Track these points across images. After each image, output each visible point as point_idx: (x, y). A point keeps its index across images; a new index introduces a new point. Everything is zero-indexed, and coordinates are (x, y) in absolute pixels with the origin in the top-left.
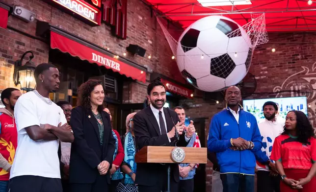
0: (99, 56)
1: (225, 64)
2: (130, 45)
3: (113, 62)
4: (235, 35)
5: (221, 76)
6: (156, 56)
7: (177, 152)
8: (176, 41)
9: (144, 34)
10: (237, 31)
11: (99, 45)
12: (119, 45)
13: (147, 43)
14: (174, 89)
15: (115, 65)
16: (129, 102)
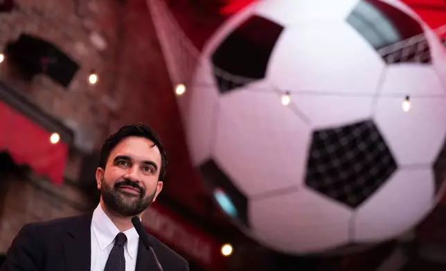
1: (360, 157)
4: (410, 58)
5: (342, 199)
13: (87, 44)
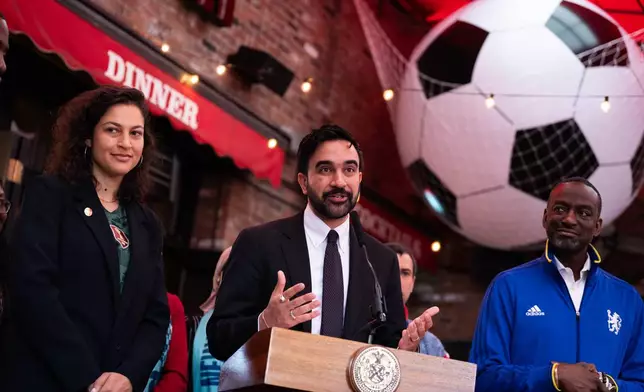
0: (131, 67)
1: (562, 156)
2: (243, 50)
3: (175, 94)
6: (325, 104)
7: (373, 361)
8: (401, 58)
9: (295, 23)
10: (615, 46)
11: (135, 28)
12: (206, 43)
13: (302, 54)
14: (376, 225)
15: (182, 108)
16: (213, 246)
